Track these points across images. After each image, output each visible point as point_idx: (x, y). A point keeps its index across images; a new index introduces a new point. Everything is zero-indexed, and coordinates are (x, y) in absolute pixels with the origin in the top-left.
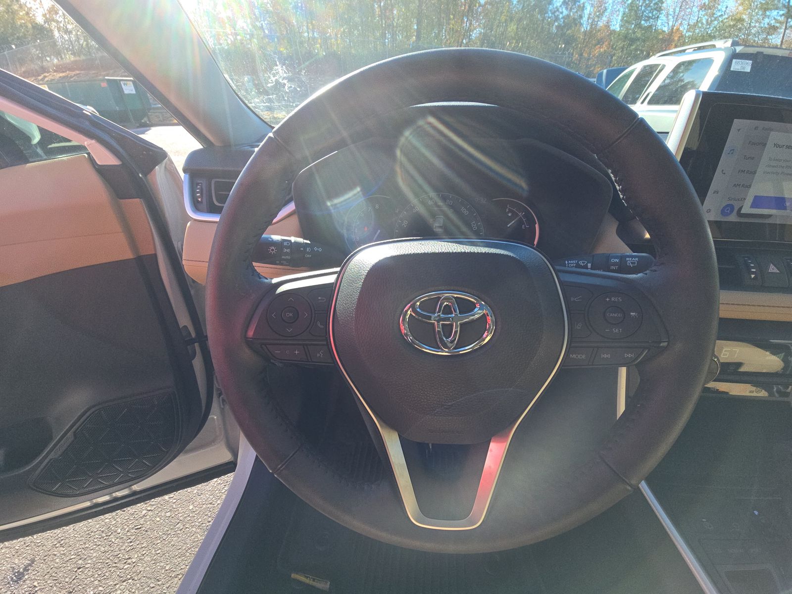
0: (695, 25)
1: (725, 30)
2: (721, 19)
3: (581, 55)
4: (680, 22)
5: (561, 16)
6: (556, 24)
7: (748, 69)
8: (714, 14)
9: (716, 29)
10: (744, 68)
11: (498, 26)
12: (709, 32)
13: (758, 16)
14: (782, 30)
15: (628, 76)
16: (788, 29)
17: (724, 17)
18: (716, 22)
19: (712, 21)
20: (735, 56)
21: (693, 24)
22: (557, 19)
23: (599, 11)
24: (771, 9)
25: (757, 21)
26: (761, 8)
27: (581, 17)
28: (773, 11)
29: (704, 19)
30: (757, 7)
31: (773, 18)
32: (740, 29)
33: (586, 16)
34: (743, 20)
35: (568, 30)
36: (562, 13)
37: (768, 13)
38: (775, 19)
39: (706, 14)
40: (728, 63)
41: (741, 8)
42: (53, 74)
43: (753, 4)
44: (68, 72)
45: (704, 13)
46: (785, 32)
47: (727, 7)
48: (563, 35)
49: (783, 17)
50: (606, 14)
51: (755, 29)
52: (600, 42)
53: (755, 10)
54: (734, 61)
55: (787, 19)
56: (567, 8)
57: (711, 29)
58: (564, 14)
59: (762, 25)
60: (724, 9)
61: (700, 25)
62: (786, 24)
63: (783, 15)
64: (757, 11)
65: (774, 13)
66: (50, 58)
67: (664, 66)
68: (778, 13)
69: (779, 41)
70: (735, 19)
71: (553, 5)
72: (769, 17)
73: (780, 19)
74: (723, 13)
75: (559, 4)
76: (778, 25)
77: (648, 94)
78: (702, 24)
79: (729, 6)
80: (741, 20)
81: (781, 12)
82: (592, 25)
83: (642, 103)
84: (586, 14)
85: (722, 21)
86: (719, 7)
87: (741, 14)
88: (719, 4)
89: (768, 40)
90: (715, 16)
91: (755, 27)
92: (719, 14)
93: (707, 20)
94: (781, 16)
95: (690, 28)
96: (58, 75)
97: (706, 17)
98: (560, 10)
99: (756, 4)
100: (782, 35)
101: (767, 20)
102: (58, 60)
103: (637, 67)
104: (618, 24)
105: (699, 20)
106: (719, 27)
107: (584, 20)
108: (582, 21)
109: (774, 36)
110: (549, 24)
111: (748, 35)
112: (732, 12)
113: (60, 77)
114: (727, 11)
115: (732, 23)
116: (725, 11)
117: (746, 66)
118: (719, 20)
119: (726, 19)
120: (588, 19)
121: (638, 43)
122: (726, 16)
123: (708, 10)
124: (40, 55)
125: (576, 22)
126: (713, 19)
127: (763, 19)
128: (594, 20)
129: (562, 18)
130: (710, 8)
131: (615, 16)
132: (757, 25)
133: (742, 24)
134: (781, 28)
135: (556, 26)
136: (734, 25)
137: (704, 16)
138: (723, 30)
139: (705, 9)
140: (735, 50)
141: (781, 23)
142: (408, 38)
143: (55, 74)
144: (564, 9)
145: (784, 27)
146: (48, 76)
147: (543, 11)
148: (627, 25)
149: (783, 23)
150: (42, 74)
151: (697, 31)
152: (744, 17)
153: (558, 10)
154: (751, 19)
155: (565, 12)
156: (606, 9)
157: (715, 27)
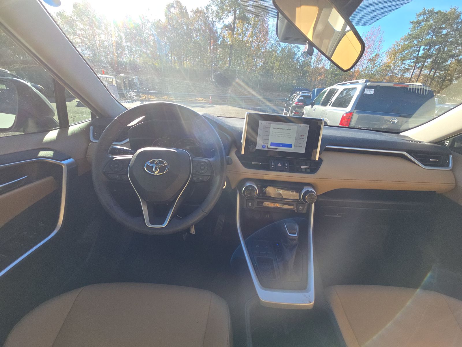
0: (366, 69)
1: (381, 71)
2: (378, 66)
3: (311, 79)
4: (358, 67)
5: (301, 61)
6: (299, 64)
7: (372, 93)
8: (375, 64)
9: (376, 71)
10: (370, 92)
11: (270, 63)
12: (373, 72)
13: (399, 64)
14: (412, 70)
15: (325, 92)
16: (416, 69)
17: (380, 65)
18: (376, 68)
19: (374, 67)
20: (366, 87)
21: (364, 68)
22: (299, 62)
23: (319, 60)
24: (406, 60)
25: (398, 66)
26: (401, 60)
27: (310, 62)
28: (407, 61)
29: (370, 66)
30: (398, 59)
31: (407, 64)
32: (388, 71)
33: (313, 62)
34: (391, 66)
35: (304, 67)
36: (301, 59)
37: (404, 62)
38: (408, 65)
39: (371, 64)
40: (363, 90)
41: (389, 60)
42: (19, 65)
43: (396, 58)
44: (28, 65)
45: (370, 63)
46: (413, 71)
47: (382, 60)
48: (302, 70)
49: (413, 63)
50: (322, 62)
51: (397, 70)
52: (320, 74)
53: (397, 61)
54: (366, 89)
55: (416, 64)
56: (303, 58)
57: (374, 71)
58: (302, 60)
59: (401, 68)
60: (380, 61)
61: (368, 69)
62: (415, 67)
63: (413, 62)
64: (398, 61)
65: (408, 61)
66: (19, 56)
67: (338, 90)
68: (410, 61)
69: (410, 76)
70: (386, 66)
71: (297, 55)
72: (404, 64)
73: (412, 65)
74: (380, 63)
75: (300, 56)
76: (410, 68)
77: (332, 102)
78: (369, 68)
79: (383, 59)
80: (389, 66)
81: (412, 61)
82: (316, 66)
83: (329, 105)
84: (313, 61)
85: (379, 67)
86: (378, 60)
87: (390, 63)
88: (378, 59)
89: (404, 76)
90: (376, 64)
91: (397, 69)
92: (378, 63)
93: (372, 67)
94: (412, 63)
95: (363, 70)
96: (23, 66)
97: (371, 65)
98: (300, 58)
99: (398, 57)
100: (412, 73)
101: (403, 66)
102: (23, 57)
103: (328, 89)
104: (328, 67)
105: (367, 67)
106: (378, 70)
107: (312, 64)
108: (311, 64)
109: (407, 73)
110: (295, 64)
111: (393, 74)
112: (384, 62)
113: (23, 67)
114: (382, 62)
115: (384, 68)
116: (381, 62)
117: (371, 92)
118: (377, 66)
119: (382, 66)
120: (314, 64)
121: (338, 76)
122: (381, 65)
123: (372, 62)
124: (13, 54)
125: (308, 64)
126: (374, 66)
127: (401, 65)
128: (316, 64)
129: (301, 62)
130: (373, 61)
131: (327, 63)
132: (398, 68)
133: (390, 68)
134: (411, 69)
135: (299, 65)
136: (385, 69)
137: (370, 65)
138: (380, 71)
139: (371, 61)
140: (366, 84)
141: (412, 66)
142: (225, 64)
143: (20, 65)
144: (302, 58)
145: (413, 69)
146: (16, 66)
147: (292, 58)
148: (332, 67)
149: (413, 66)
150: (13, 64)
151: (367, 72)
152: (391, 65)
153: (299, 58)
154: (395, 66)
155: (303, 59)
156: (322, 60)
157: (375, 70)
